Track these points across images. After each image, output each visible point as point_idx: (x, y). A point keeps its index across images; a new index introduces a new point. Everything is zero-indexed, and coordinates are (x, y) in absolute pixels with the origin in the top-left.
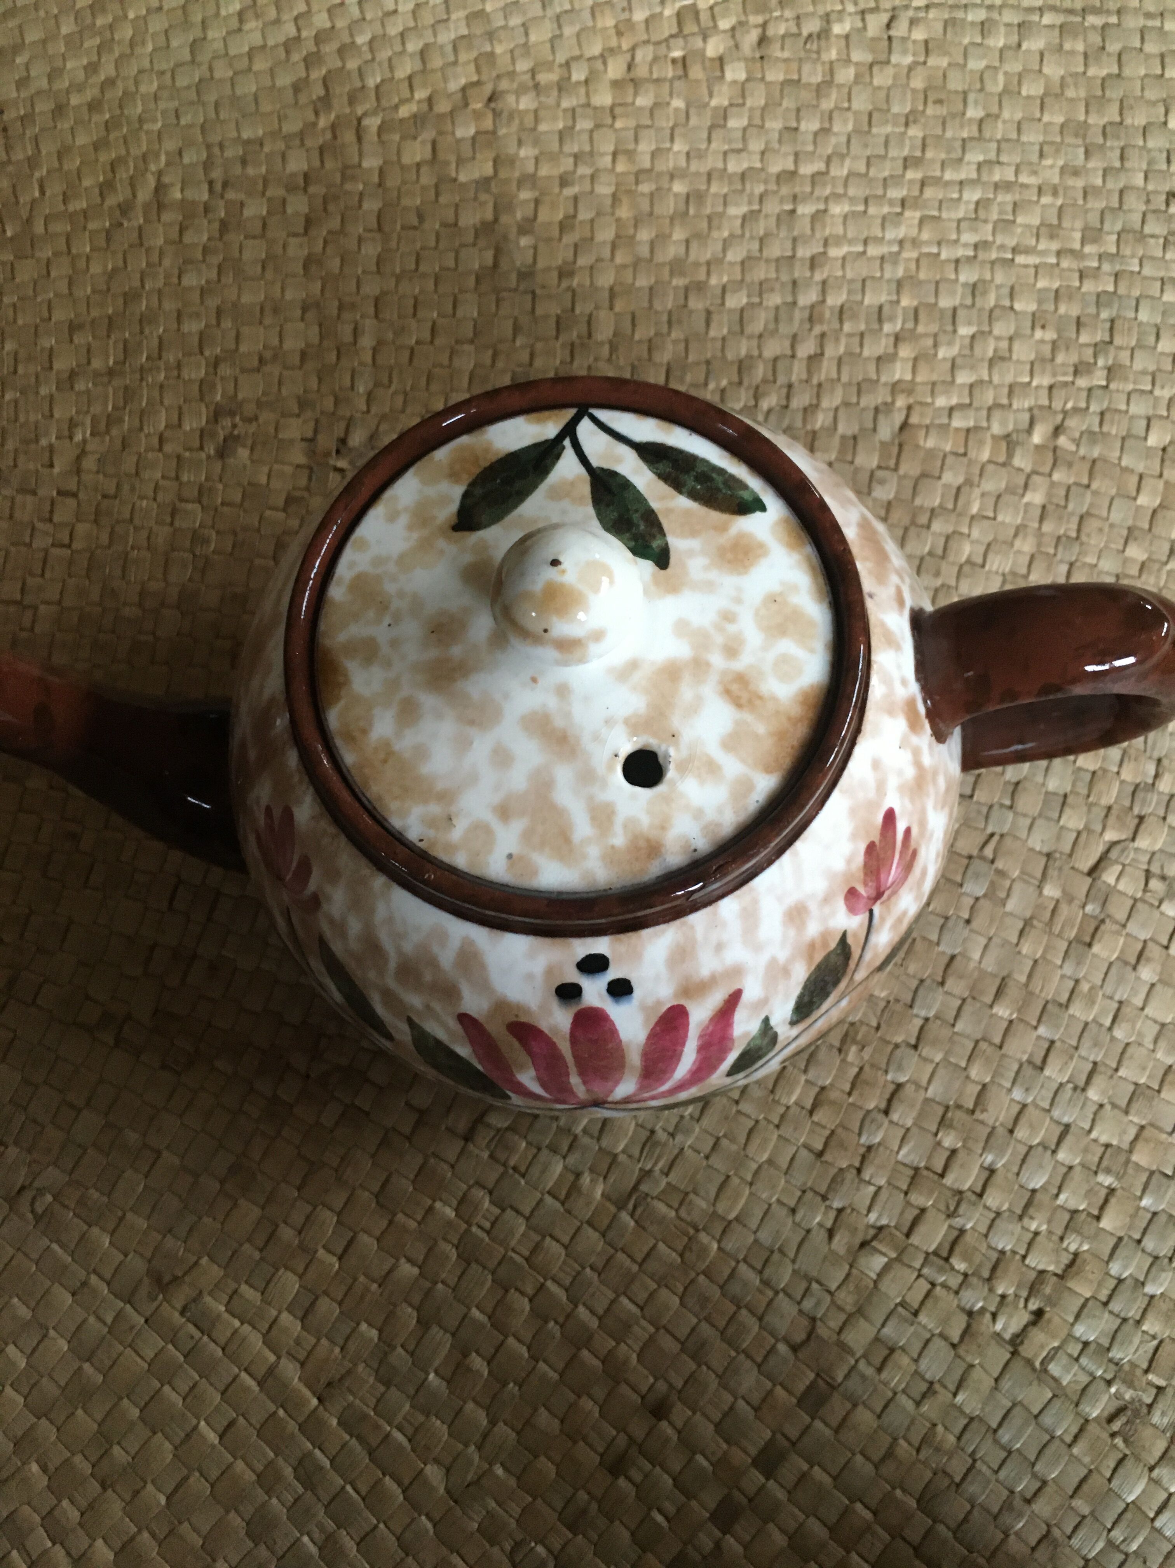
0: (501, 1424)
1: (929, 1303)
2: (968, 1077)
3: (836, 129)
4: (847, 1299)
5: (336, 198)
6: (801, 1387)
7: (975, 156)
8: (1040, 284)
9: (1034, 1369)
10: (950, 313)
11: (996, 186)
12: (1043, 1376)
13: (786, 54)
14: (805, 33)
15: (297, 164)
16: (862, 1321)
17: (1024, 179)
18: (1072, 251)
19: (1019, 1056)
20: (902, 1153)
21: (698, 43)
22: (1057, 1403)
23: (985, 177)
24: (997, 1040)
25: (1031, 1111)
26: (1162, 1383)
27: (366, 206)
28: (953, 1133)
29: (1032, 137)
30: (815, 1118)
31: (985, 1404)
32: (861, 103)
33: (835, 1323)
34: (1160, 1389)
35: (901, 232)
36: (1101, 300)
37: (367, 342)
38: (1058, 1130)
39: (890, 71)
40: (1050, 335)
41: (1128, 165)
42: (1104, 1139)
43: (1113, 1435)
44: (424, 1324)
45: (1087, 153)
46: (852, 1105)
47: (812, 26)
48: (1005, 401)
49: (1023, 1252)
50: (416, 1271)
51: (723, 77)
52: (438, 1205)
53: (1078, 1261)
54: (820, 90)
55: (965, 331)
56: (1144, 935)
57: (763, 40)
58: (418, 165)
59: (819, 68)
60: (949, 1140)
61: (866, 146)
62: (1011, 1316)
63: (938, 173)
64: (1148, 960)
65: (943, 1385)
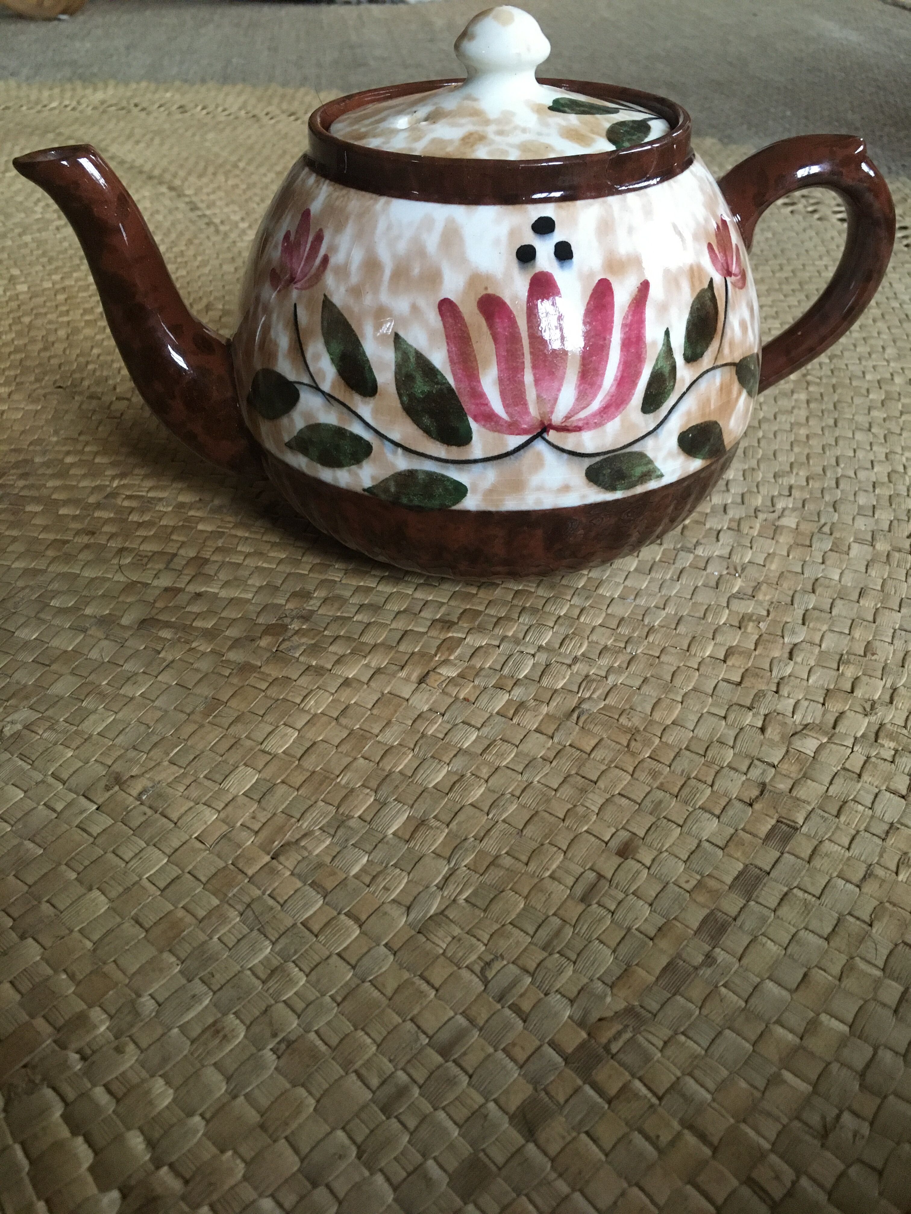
0: (463, 871)
1: (869, 767)
2: (853, 638)
4: (791, 769)
6: (763, 830)
16: (809, 782)
20: (810, 681)
24: (870, 619)
28: (852, 668)
30: (729, 663)
33: (783, 786)
44: (381, 801)
46: (760, 655)
50: (373, 765)
60: (850, 672)
65: (902, 824)
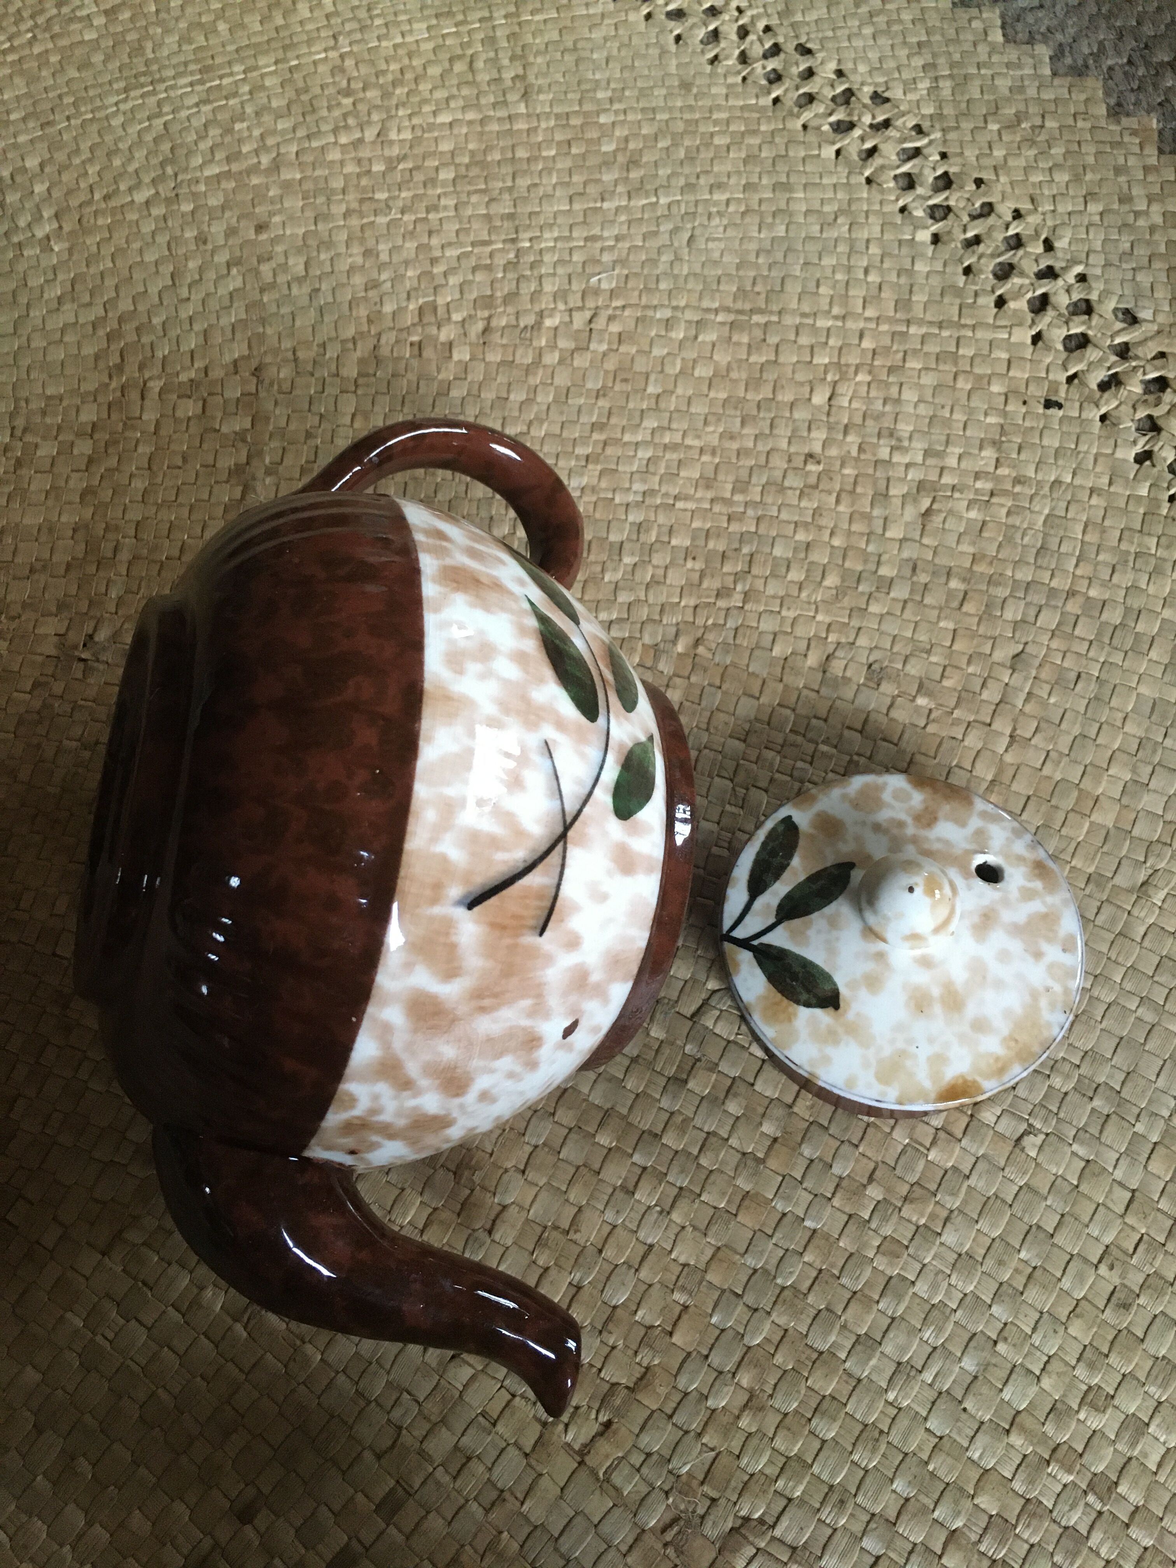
0: (97, 1526)
1: (507, 1413)
2: (567, 1200)
3: (539, 399)
4: (433, 1409)
5: (117, 442)
6: (380, 1493)
7: (650, 423)
8: (694, 525)
9: (598, 1479)
10: (618, 546)
11: (666, 447)
12: (605, 1485)
13: (504, 341)
14: (522, 325)
15: (89, 415)
16: (444, 1429)
17: (689, 441)
18: (723, 499)
19: (613, 1181)
21: (434, 331)
22: (617, 1512)
23: (657, 440)
24: (596, 1166)
25: (620, 1232)
26: (714, 1494)
27: (140, 449)
28: (547, 1252)
29: (699, 409)
31: (550, 1512)
32: (562, 379)
33: (419, 1433)
34: (714, 1500)
35: (584, 481)
36: (743, 538)
37: (124, 556)
38: (642, 1249)
39: (588, 356)
40: (699, 565)
41: (775, 432)
42: (682, 1259)
43: (666, 1545)
44: (39, 1429)
45: (743, 423)
47: (529, 320)
48: (657, 617)
49: (599, 1366)
50: (38, 1377)
51: (451, 357)
52: (69, 1315)
53: (648, 1376)
54: (528, 370)
55: (628, 560)
56: (735, 1073)
57: (486, 330)
58: (189, 419)
59: (530, 352)
60: (543, 1259)
61: (562, 413)
62: (580, 1428)
63: (619, 436)
64: (736, 1095)
65: (512, 1493)
